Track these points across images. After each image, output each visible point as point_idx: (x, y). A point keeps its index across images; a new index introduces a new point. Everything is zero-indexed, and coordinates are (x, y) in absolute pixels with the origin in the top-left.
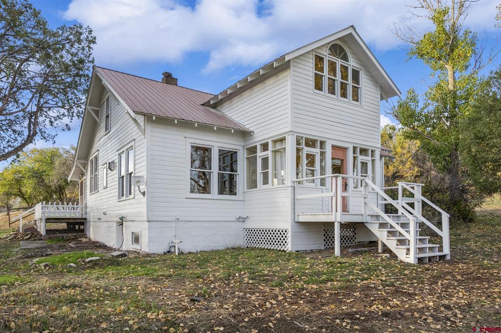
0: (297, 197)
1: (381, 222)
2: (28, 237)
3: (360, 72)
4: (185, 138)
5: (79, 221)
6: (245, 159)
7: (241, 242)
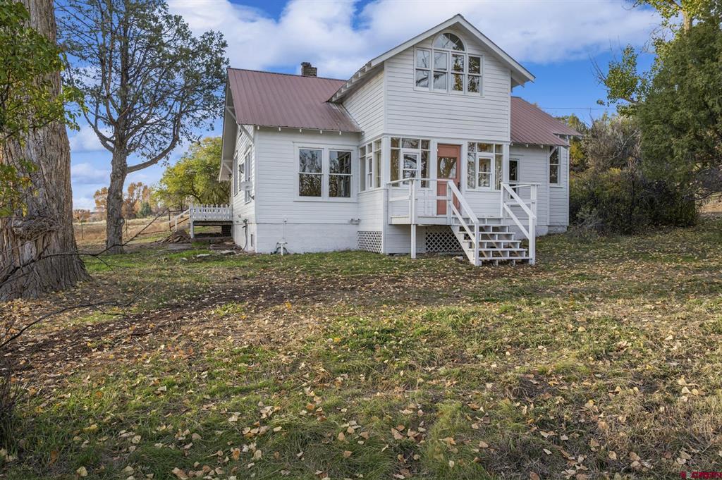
0: (391, 199)
1: (470, 224)
2: (178, 239)
3: (481, 59)
4: (294, 142)
5: (226, 224)
6: (360, 160)
7: (354, 246)
